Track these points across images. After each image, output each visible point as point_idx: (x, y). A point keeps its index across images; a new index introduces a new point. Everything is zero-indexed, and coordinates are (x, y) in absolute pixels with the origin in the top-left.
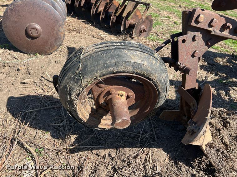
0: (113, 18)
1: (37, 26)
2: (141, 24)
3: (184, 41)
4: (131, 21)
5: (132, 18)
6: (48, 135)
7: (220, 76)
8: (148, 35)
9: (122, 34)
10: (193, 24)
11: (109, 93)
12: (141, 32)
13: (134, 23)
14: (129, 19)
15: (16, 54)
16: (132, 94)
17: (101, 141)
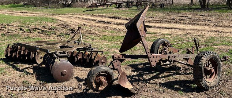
0: (88, 61)
2: (101, 60)
3: (114, 63)
4: (96, 60)
5: (97, 58)
7: (139, 72)
8: (106, 64)
9: (94, 66)
10: (115, 58)
11: (100, 79)
12: (102, 63)
13: (98, 60)
14: (95, 59)
15: (58, 83)
16: (105, 78)
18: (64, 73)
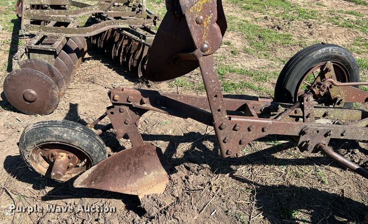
1: (33, 92)
3: (113, 114)
6: (30, 187)
16: (72, 154)
17: (71, 192)
18: (29, 98)
